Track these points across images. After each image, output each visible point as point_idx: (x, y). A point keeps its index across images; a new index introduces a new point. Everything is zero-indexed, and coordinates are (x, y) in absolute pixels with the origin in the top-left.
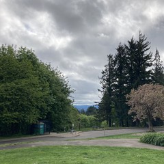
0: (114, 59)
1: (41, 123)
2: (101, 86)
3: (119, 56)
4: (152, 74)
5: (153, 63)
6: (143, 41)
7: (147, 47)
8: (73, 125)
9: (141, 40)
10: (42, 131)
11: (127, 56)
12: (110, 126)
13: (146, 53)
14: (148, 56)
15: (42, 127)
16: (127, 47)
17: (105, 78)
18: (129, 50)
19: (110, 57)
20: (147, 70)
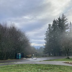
1: (20, 54)
5: (69, 28)
7: (66, 21)
8: (33, 55)
10: (20, 57)
11: (57, 25)
18: (58, 22)
19: (50, 25)
20: (66, 31)
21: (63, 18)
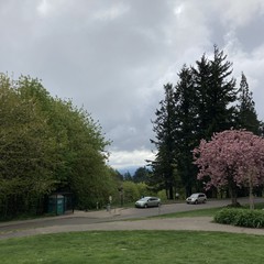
0: (175, 91)
1: (59, 197)
2: (156, 134)
3: (182, 86)
4: (237, 113)
5: (238, 96)
6: (220, 60)
7: (228, 71)
8: (110, 198)
9: (218, 60)
11: (196, 85)
12: (171, 198)
13: (227, 80)
14: (229, 84)
15: (60, 202)
16: (195, 72)
17: (162, 121)
18: (199, 75)
19: (168, 87)
20: (228, 107)
21: (216, 60)
